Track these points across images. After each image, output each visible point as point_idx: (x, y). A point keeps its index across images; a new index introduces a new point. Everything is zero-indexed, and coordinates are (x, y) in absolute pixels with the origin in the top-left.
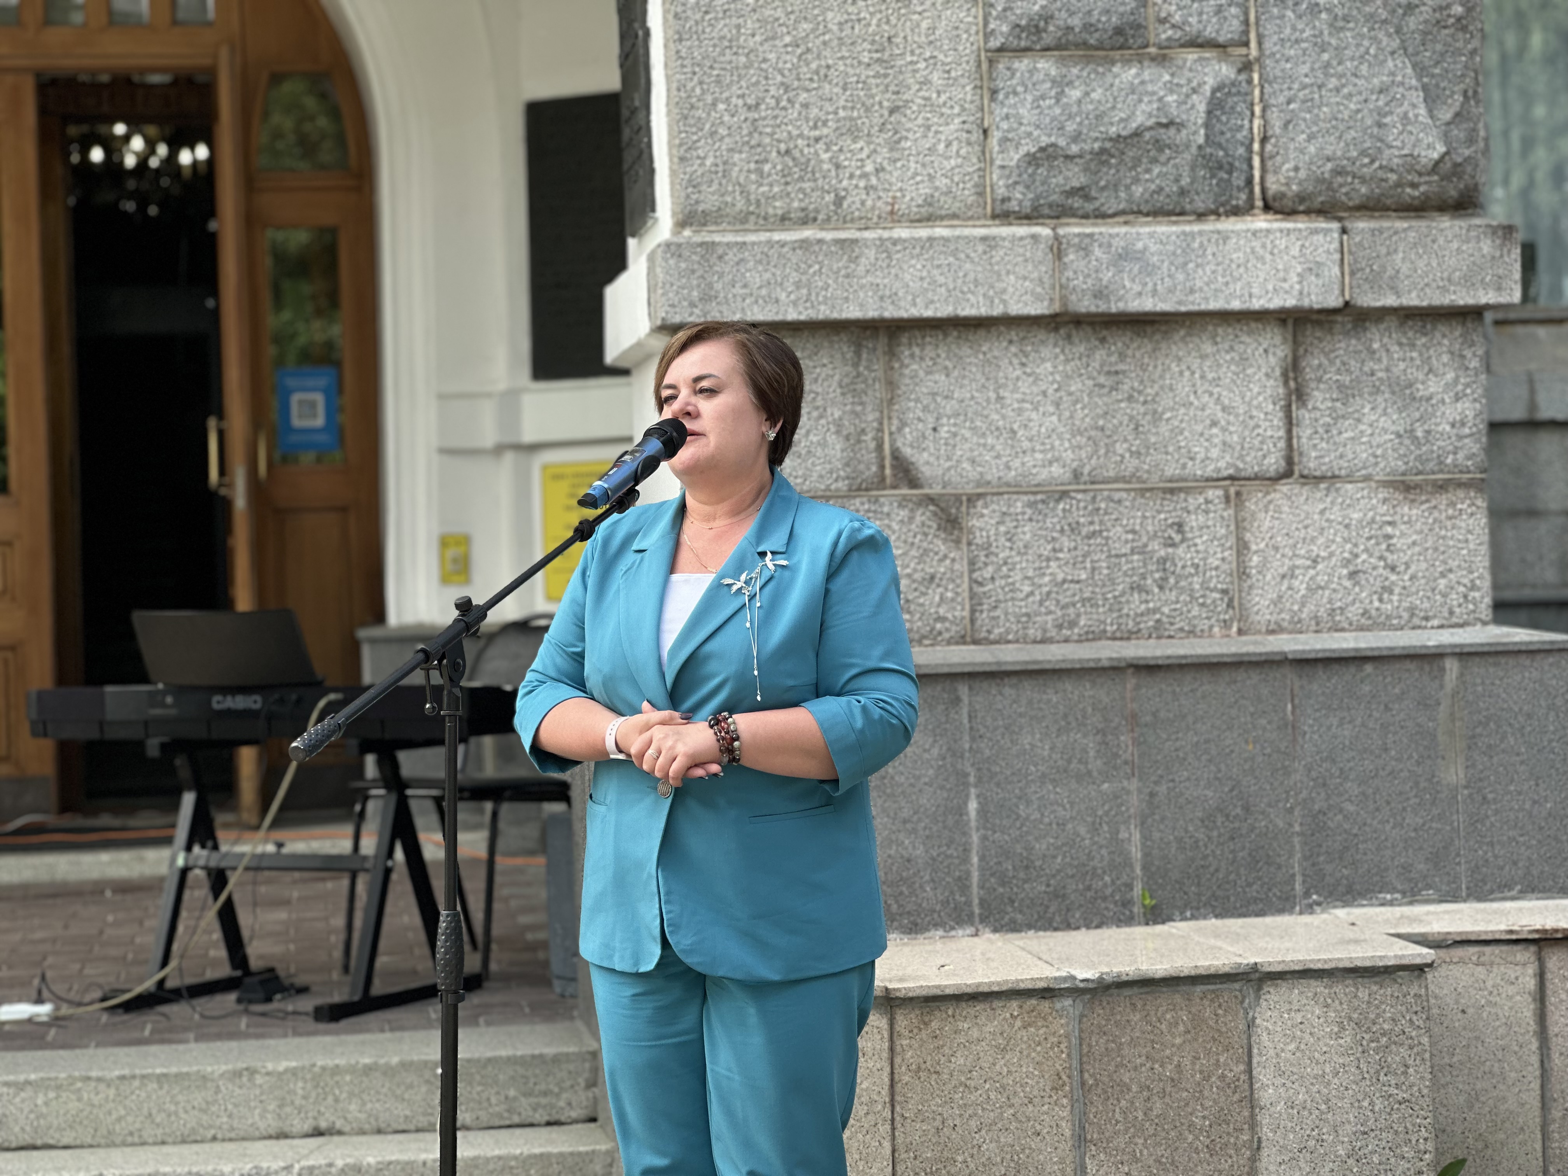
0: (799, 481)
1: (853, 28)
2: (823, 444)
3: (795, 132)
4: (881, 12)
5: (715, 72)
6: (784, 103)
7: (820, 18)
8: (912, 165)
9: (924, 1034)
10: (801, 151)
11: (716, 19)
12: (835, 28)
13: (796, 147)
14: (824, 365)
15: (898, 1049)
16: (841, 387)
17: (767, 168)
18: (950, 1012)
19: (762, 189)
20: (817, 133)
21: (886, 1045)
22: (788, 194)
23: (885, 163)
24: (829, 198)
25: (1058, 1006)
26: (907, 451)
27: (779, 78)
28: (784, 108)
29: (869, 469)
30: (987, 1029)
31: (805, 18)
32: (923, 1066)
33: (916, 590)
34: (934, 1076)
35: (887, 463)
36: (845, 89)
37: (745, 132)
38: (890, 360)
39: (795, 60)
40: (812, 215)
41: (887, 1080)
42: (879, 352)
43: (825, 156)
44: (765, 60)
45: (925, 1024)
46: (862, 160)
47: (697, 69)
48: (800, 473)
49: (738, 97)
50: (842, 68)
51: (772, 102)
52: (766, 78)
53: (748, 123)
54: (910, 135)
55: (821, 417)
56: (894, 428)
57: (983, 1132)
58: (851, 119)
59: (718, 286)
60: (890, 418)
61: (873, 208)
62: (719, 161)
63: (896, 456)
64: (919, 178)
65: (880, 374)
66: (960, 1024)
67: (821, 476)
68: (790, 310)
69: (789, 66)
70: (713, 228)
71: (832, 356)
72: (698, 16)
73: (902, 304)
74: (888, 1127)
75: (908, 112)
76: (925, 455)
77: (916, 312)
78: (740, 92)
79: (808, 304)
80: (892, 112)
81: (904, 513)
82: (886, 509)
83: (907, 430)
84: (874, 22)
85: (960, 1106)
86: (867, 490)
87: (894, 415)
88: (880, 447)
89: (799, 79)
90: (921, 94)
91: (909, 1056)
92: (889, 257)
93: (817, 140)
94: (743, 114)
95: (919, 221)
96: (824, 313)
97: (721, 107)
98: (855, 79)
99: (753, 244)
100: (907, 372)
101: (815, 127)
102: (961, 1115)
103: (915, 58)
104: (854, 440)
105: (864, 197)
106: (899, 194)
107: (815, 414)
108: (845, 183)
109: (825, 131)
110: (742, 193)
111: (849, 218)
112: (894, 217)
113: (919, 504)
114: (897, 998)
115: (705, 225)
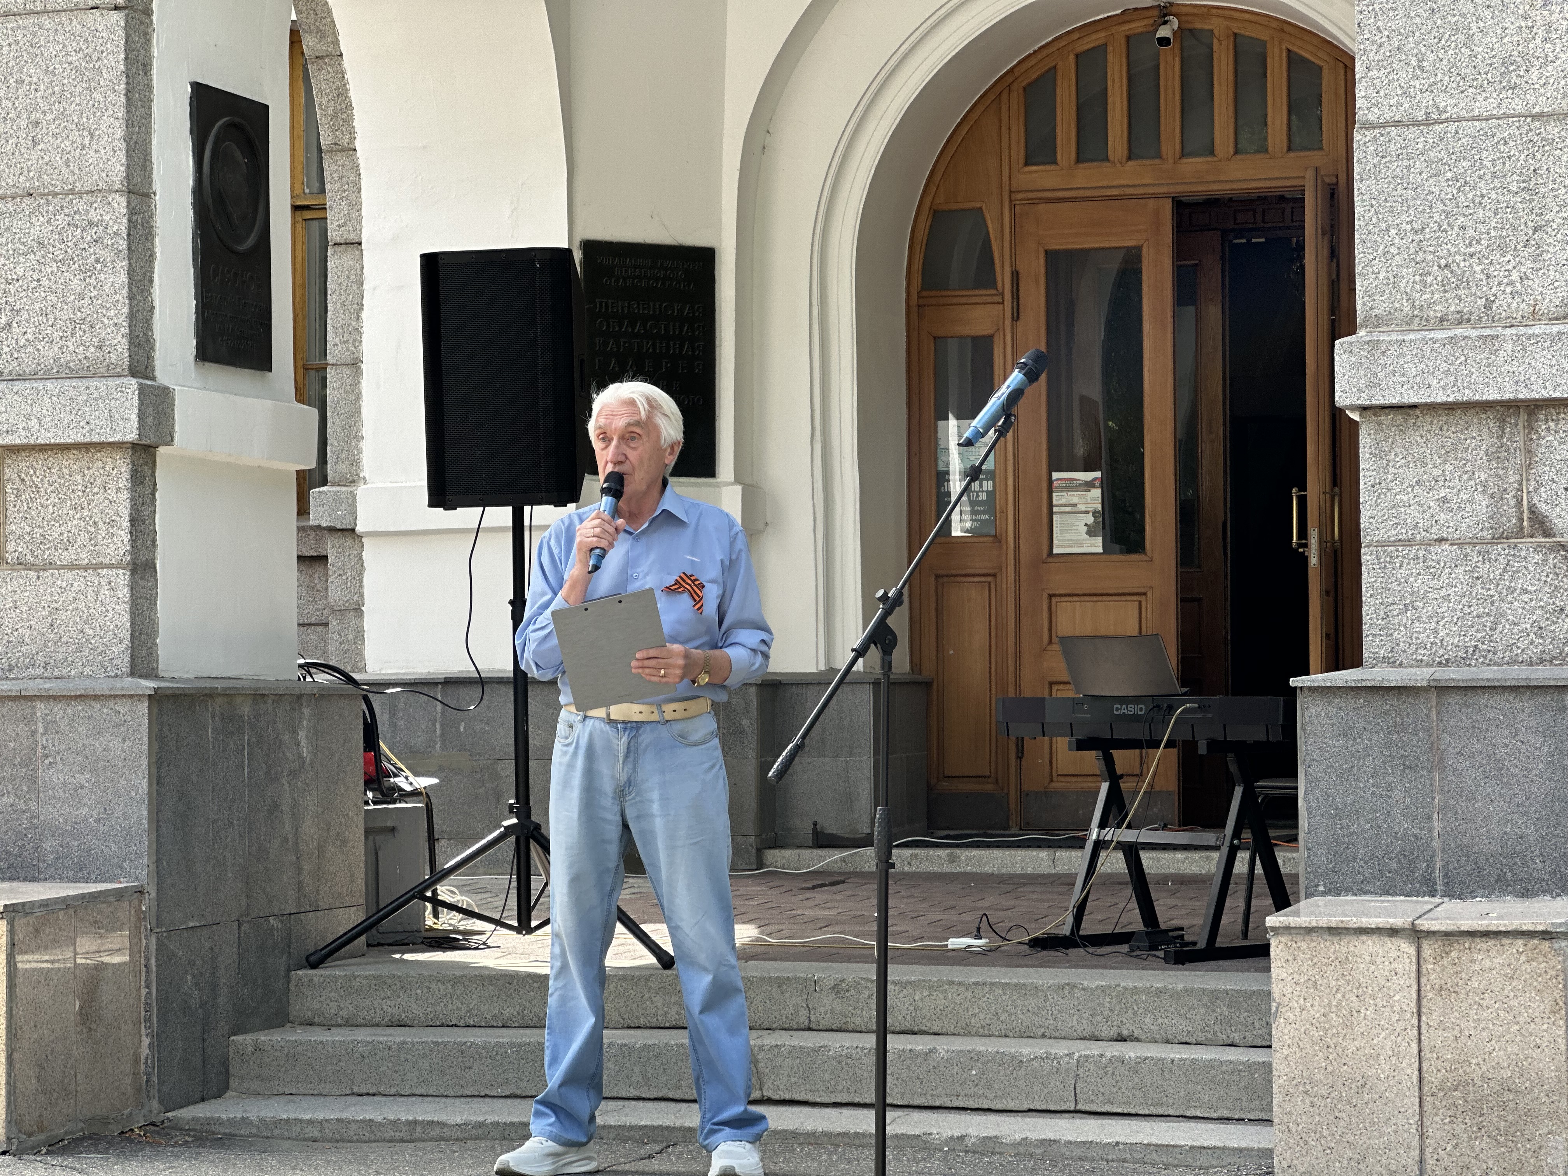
0: (1451, 530)
1: (1504, 164)
2: (1471, 501)
3: (1453, 250)
4: (1528, 149)
5: (1388, 205)
6: (1445, 227)
7: (1477, 157)
8: (1552, 273)
9: (1445, 962)
10: (1458, 265)
11: (1391, 162)
12: (1489, 164)
13: (1454, 261)
14: (1474, 438)
15: (1424, 971)
16: (1487, 455)
17: (1429, 279)
18: (1467, 946)
19: (1425, 297)
20: (1472, 250)
21: (1414, 968)
22: (1447, 300)
23: (1529, 272)
24: (1481, 302)
25: (1556, 946)
26: (1542, 507)
27: (1441, 207)
28: (1445, 231)
29: (1509, 521)
30: (1497, 961)
31: (1464, 158)
32: (1444, 987)
33: (1548, 619)
34: (1454, 995)
35: (1525, 517)
36: (1496, 214)
37: (1412, 251)
38: (1530, 433)
39: (1455, 192)
40: (1466, 316)
41: (1414, 995)
42: (1520, 426)
43: (1478, 269)
44: (1430, 193)
45: (1446, 953)
46: (1508, 270)
47: (1374, 203)
48: (1452, 524)
49: (1407, 223)
50: (1494, 196)
51: (1436, 227)
52: (1431, 207)
53: (1415, 244)
54: (1551, 250)
55: (1470, 479)
56: (1531, 489)
57: (1493, 1042)
58: (1501, 237)
59: (1381, 375)
60: (1528, 480)
61: (1517, 310)
62: (1390, 275)
63: (1533, 510)
64: (1556, 284)
65: (1521, 444)
66: (1475, 956)
67: (1469, 527)
68: (1440, 393)
69: (1450, 196)
70: (1384, 329)
71: (1480, 431)
72: (1376, 160)
73: (1534, 387)
74: (1415, 1032)
75: (1549, 230)
76: (1558, 509)
77: (1545, 394)
78: (1408, 219)
79: (1455, 389)
80: (1535, 230)
81: (1538, 557)
82: (1523, 554)
83: (1543, 489)
84: (1522, 157)
85: (1475, 1021)
86: (1507, 538)
87: (1532, 477)
88: (1519, 503)
89: (1458, 207)
90: (1560, 215)
91: (1433, 976)
92: (1524, 349)
93: (1471, 256)
94: (1411, 236)
95: (1557, 319)
96: (1468, 395)
97: (1393, 232)
98: (1505, 204)
99: (1411, 341)
100: (1543, 442)
101: (1471, 244)
102: (1475, 1028)
103: (1556, 186)
104: (1496, 498)
105: (1510, 300)
106: (1539, 298)
107: (1465, 477)
108: (1494, 289)
109: (1479, 248)
110: (1407, 300)
111: (1496, 318)
112: (1535, 316)
113: (1551, 550)
114: (1422, 931)
115: (1378, 326)
